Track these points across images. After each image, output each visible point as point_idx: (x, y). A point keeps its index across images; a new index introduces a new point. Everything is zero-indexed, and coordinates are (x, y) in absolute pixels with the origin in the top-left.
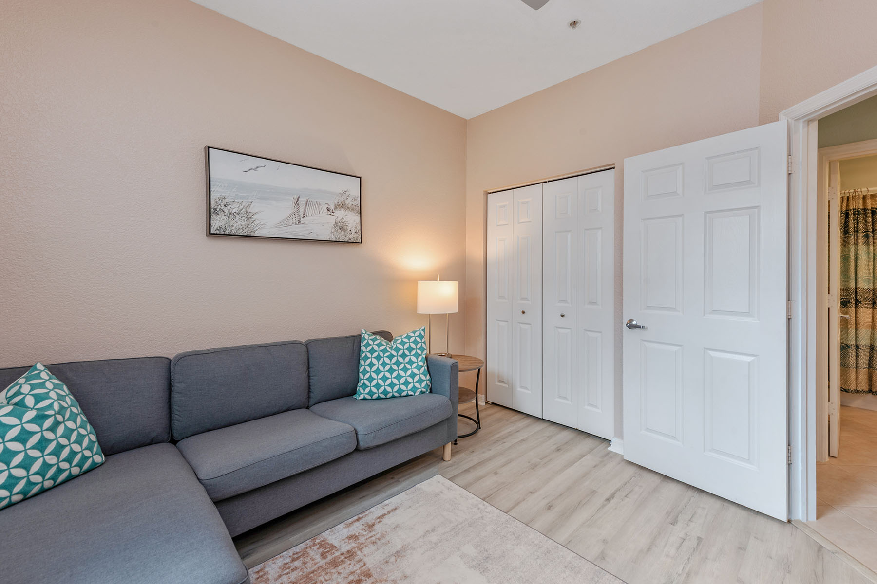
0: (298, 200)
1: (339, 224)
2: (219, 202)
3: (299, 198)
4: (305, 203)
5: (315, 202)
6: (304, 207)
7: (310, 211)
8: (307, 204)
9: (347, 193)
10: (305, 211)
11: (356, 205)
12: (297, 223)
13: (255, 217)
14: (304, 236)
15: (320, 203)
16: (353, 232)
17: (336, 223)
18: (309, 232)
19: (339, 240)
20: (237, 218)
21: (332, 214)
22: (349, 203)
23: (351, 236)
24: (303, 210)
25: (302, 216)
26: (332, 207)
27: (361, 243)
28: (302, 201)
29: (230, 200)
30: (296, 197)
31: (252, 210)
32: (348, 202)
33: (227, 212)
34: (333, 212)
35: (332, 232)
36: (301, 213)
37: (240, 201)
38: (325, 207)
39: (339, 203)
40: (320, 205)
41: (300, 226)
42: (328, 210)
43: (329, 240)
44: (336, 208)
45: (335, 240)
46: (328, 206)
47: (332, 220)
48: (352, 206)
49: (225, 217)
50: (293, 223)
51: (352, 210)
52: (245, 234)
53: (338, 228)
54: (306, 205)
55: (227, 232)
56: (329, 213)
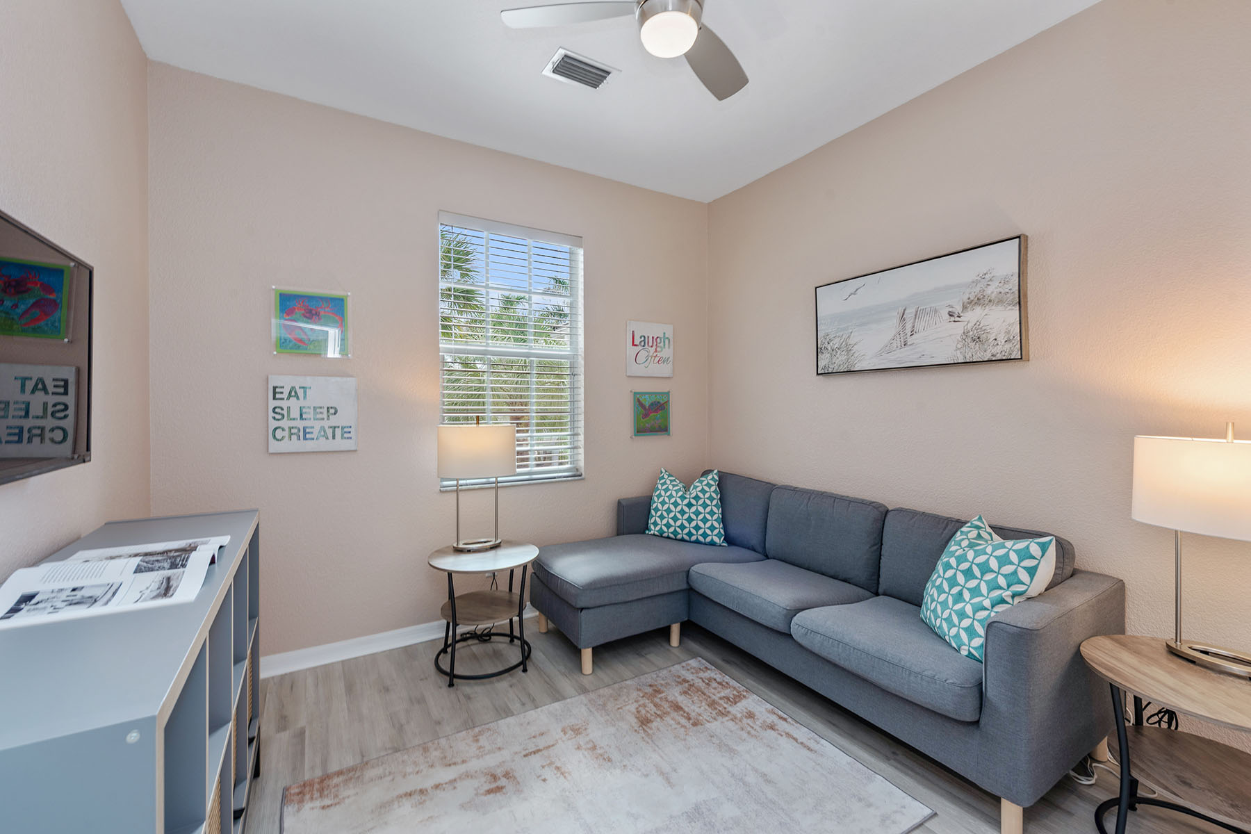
0: (903, 314)
1: (971, 333)
2: (823, 341)
3: (905, 310)
4: (913, 315)
5: (928, 310)
6: (912, 321)
7: (920, 324)
8: (916, 315)
9: (987, 276)
10: (913, 327)
11: (1007, 290)
12: (903, 345)
13: (855, 349)
14: (913, 362)
15: (937, 308)
16: (1001, 340)
17: (966, 333)
18: (920, 355)
19: (971, 360)
20: (838, 354)
21: (957, 319)
22: (992, 293)
23: (997, 350)
24: (911, 325)
25: (909, 334)
26: (958, 309)
27: (1021, 359)
28: (910, 312)
29: (831, 336)
30: (901, 310)
31: (851, 342)
32: (988, 291)
33: (829, 349)
34: (959, 317)
35: (957, 349)
36: (908, 331)
37: (841, 334)
38: (944, 314)
39: (972, 299)
40: (936, 311)
41: (907, 348)
42: (951, 315)
43: (952, 362)
44: (965, 308)
45: (963, 361)
46: (951, 310)
47: (959, 329)
48: (1000, 296)
49: (829, 355)
50: (897, 347)
51: (1000, 302)
52: (845, 370)
53: (969, 340)
54: (916, 318)
55: (830, 371)
56: (952, 319)
